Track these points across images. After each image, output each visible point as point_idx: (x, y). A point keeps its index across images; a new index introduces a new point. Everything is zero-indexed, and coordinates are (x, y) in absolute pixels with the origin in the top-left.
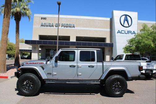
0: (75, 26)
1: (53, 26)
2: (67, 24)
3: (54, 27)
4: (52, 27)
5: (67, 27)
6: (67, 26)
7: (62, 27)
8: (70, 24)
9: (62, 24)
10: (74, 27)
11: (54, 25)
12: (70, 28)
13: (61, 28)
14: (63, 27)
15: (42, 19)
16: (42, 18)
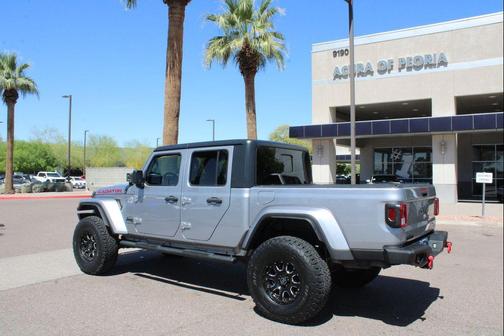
0: (448, 59)
1: (370, 72)
2: (417, 59)
3: (376, 73)
4: (369, 76)
5: (418, 68)
6: (418, 64)
7: (400, 70)
8: (428, 57)
9: (401, 60)
10: (443, 63)
11: (375, 69)
12: (428, 70)
13: (399, 74)
14: (404, 71)
15: (335, 56)
16: (335, 54)
